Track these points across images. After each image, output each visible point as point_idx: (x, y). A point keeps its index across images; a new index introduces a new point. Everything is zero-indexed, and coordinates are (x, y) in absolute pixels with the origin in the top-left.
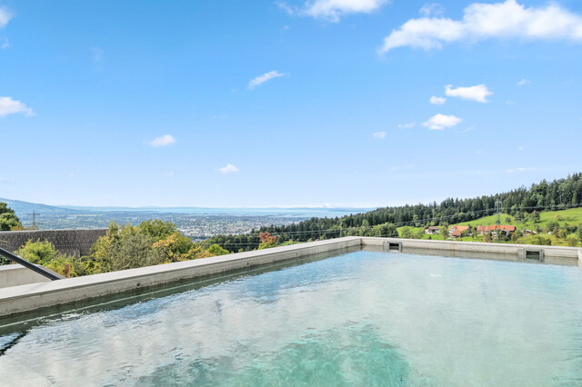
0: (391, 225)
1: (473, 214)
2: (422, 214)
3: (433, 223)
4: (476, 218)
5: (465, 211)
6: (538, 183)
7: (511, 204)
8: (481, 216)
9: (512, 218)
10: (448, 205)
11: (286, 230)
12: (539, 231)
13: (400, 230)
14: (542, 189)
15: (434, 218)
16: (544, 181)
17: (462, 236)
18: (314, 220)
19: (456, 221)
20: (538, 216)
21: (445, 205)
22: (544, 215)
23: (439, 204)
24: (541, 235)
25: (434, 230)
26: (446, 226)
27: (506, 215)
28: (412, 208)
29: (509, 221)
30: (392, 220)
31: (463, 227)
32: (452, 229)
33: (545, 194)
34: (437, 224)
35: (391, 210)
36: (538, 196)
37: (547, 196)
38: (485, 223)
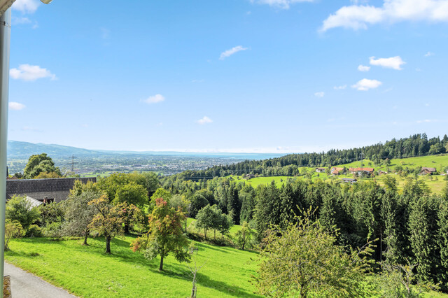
0: (295, 166)
1: (347, 160)
2: (315, 159)
3: (321, 165)
4: (349, 162)
5: (342, 158)
6: (390, 141)
7: (372, 154)
8: (352, 161)
9: (373, 163)
10: (332, 153)
11: (229, 168)
12: (389, 172)
13: (300, 169)
14: (393, 144)
15: (323, 162)
16: (394, 139)
17: (339, 174)
18: (247, 162)
19: (336, 164)
20: (389, 162)
21: (329, 153)
22: (393, 161)
23: (326, 152)
24: (390, 174)
25: (321, 170)
26: (330, 168)
27: (369, 161)
28: (309, 155)
29: (370, 164)
30: (295, 163)
31: (340, 168)
32: (333, 170)
33: (394, 148)
34: (324, 166)
35: (296, 156)
36: (390, 148)
37: (396, 149)
38: (355, 166)
